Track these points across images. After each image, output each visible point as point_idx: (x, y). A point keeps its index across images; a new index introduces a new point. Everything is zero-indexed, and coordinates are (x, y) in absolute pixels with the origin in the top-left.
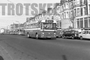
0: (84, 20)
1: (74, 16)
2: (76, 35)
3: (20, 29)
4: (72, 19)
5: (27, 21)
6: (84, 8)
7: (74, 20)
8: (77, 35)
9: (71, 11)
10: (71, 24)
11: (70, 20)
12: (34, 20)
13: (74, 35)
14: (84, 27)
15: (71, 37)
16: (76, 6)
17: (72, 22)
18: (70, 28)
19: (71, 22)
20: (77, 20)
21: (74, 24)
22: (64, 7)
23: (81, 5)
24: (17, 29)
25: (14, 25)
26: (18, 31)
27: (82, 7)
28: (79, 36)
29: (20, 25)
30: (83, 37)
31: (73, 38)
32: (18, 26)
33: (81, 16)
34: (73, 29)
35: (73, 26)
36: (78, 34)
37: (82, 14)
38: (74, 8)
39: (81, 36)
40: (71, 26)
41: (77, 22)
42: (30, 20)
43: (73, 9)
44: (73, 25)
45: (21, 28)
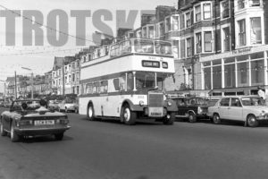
0: (223, 64)
1: (195, 53)
2: (200, 111)
3: (35, 92)
4: (190, 62)
5: (57, 68)
6: (224, 29)
7: (196, 66)
8: (205, 109)
9: (188, 39)
10: (187, 76)
11: (183, 64)
12: (76, 63)
13: (196, 111)
14: (223, 87)
15: (187, 115)
16: (200, 24)
17: (189, 70)
18: (184, 88)
19: (187, 72)
20: (202, 66)
21: (196, 77)
22: (166, 27)
23: (216, 23)
24: (26, 92)
25: (18, 79)
26: (29, 96)
27: (218, 27)
28: (210, 114)
29: (34, 79)
30: (221, 117)
31: (191, 117)
32: (28, 82)
33: (217, 53)
34: (192, 93)
35: (191, 83)
36: (207, 108)
37: (218, 47)
38: (196, 31)
39: (216, 114)
40: (187, 83)
41: (202, 71)
42: (66, 64)
43: (192, 32)
44: (193, 80)
45: (38, 88)
